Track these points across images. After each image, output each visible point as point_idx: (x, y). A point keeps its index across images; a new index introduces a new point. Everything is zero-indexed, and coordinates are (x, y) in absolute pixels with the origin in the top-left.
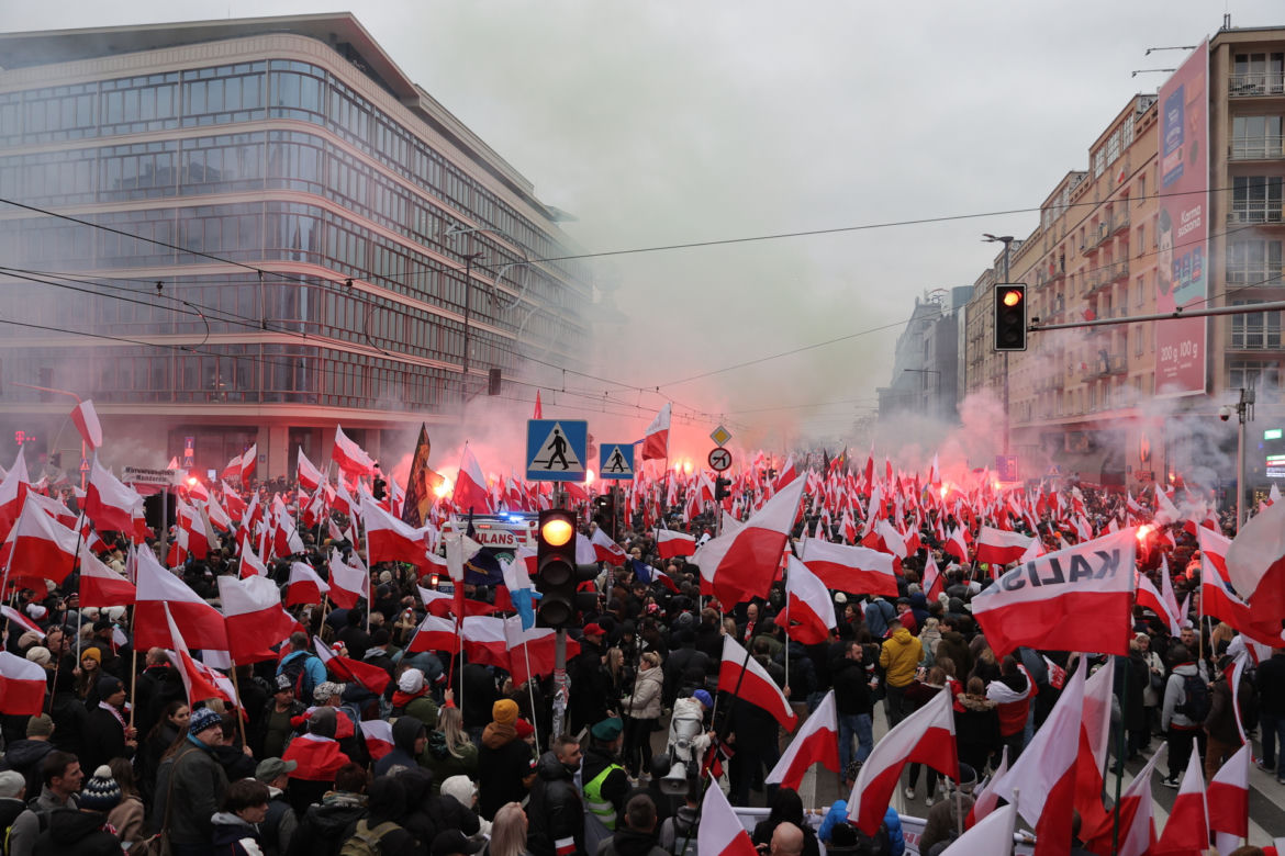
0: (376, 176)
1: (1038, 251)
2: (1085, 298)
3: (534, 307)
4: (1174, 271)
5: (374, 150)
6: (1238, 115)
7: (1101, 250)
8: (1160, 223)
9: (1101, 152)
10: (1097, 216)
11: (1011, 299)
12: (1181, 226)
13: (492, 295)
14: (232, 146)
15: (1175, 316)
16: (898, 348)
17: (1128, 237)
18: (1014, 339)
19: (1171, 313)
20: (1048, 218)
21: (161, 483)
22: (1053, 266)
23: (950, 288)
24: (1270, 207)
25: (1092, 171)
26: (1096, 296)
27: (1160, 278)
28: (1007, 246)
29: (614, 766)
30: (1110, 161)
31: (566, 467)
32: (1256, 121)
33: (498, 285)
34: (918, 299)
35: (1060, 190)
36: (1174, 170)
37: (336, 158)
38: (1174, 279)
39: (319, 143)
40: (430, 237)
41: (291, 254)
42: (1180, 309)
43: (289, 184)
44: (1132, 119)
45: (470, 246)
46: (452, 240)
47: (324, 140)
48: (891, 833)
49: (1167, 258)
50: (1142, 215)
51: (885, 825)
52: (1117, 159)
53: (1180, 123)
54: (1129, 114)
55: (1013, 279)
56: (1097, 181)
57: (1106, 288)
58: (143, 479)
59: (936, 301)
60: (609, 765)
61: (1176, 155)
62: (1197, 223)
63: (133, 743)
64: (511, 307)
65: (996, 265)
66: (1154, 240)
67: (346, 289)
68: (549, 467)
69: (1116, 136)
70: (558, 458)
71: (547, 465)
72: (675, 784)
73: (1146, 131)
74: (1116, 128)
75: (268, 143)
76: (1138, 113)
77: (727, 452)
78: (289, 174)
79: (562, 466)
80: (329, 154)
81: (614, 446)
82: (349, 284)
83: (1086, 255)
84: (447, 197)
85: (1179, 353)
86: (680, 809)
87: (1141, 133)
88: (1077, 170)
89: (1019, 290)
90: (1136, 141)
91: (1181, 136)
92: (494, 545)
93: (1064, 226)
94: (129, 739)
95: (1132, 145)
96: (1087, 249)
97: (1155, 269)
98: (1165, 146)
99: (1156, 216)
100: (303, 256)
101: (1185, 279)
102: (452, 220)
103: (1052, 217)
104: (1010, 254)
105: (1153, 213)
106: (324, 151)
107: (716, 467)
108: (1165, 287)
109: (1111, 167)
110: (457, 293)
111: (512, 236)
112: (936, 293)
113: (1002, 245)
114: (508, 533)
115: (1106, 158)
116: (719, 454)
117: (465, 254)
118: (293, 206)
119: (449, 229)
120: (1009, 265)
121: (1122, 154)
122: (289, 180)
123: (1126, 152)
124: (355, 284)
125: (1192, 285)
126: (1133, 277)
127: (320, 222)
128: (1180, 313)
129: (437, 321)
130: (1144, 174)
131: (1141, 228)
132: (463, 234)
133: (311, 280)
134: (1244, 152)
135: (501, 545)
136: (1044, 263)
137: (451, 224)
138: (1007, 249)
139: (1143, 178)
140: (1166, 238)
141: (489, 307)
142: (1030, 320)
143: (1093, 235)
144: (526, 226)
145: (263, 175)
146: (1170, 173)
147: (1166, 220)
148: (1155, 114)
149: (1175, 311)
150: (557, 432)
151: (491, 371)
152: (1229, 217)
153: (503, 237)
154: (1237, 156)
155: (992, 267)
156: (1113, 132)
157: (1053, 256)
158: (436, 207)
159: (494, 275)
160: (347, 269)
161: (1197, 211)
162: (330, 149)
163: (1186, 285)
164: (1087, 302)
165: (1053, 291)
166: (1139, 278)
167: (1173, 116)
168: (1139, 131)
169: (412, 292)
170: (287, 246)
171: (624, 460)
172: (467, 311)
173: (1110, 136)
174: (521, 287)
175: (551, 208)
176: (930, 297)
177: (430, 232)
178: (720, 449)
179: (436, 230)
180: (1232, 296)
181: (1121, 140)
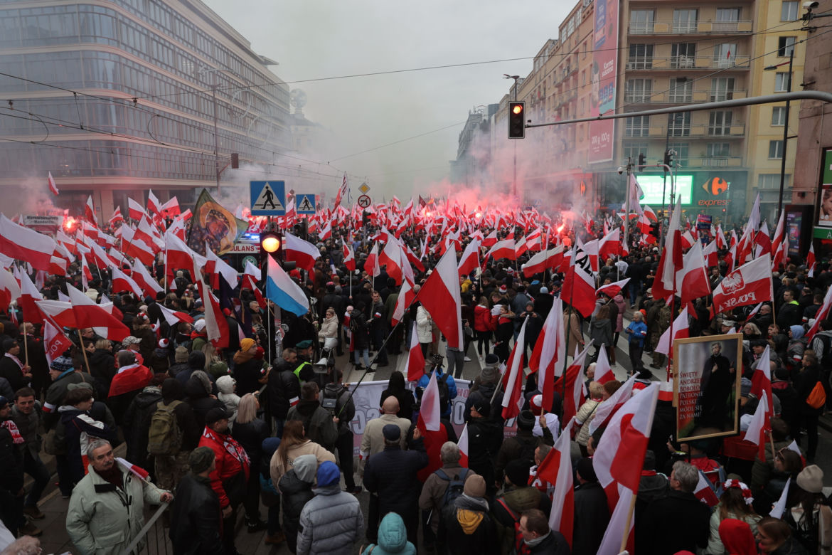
0: (151, 35)
1: (532, 83)
2: (555, 110)
3: (255, 116)
4: (600, 96)
5: (148, 19)
6: (633, 10)
7: (564, 84)
8: (593, 69)
9: (565, 29)
10: (562, 64)
11: (517, 110)
12: (603, 71)
13: (230, 109)
14: (55, 14)
15: (599, 119)
16: (460, 138)
17: (577, 77)
18: (518, 132)
19: (596, 117)
20: (537, 66)
21: (51, 224)
22: (539, 93)
23: (487, 105)
24: (647, 61)
25: (560, 40)
26: (561, 109)
27: (593, 100)
28: (516, 81)
29: (306, 363)
30: (569, 34)
31: (274, 207)
32: (643, 13)
33: (233, 103)
34: (470, 112)
35: (544, 50)
36: (601, 39)
37: (124, 23)
38: (600, 100)
39: (112, 13)
40: (189, 74)
41: (102, 85)
42: (601, 115)
43: (95, 39)
44: (581, 10)
45: (214, 80)
46: (203, 76)
47: (116, 11)
48: (450, 388)
49: (596, 88)
50: (584, 64)
51: (447, 384)
52: (573, 33)
53: (604, 13)
54: (579, 8)
55: (519, 99)
56: (562, 45)
57: (566, 105)
58: (39, 222)
59: (480, 112)
60: (303, 362)
61: (602, 31)
62: (611, 69)
63: (29, 375)
64: (242, 116)
65: (511, 92)
66: (590, 79)
67: (133, 104)
68: (264, 208)
69: (572, 20)
70: (269, 203)
71: (263, 207)
72: (321, 367)
73: (588, 17)
74: (573, 15)
75: (79, 13)
76: (584, 7)
77: (368, 197)
78: (95, 33)
79: (271, 207)
80: (120, 20)
81: (304, 195)
82: (135, 101)
83: (556, 87)
84: (198, 49)
85: (601, 139)
86: (327, 385)
87: (585, 18)
88: (552, 38)
89: (521, 105)
90: (583, 23)
91: (604, 21)
92: (243, 252)
93: (546, 71)
94: (26, 373)
95: (580, 25)
96: (557, 83)
97: (590, 94)
98: (597, 26)
99: (591, 65)
100: (110, 85)
101: (605, 100)
102: (202, 64)
103: (539, 65)
104: (518, 86)
105: (590, 63)
106: (116, 19)
107: (363, 205)
108: (595, 104)
109: (570, 37)
110: (208, 108)
111: (240, 73)
112: (480, 108)
113: (513, 81)
114: (251, 245)
115: (567, 33)
116: (364, 198)
117: (212, 84)
118: (99, 54)
119: (201, 69)
120: (517, 92)
121: (575, 31)
122: (95, 37)
123: (577, 29)
124: (138, 101)
125: (608, 103)
126: (579, 98)
127: (118, 64)
128: (601, 117)
129: (198, 125)
130: (586, 42)
131: (584, 72)
132: (210, 72)
133: (116, 100)
134: (636, 30)
135: (248, 252)
136: (535, 91)
137: (201, 66)
138: (516, 84)
139: (585, 44)
140: (596, 77)
141: (229, 116)
142: (526, 121)
143: (560, 75)
144: (248, 68)
145: (78, 34)
146: (599, 41)
147: (596, 68)
148: (592, 8)
149: (599, 116)
150: (267, 188)
151: (232, 154)
152: (627, 66)
153: (234, 74)
154: (632, 32)
155: (508, 93)
156: (571, 18)
157: (540, 87)
158: (191, 55)
159: (230, 97)
160: (133, 92)
161: (611, 63)
162: (120, 17)
163: (605, 103)
164: (556, 112)
165: (539, 106)
166: (582, 99)
167: (601, 9)
168: (584, 17)
169: (181, 108)
170: (99, 79)
171: (310, 203)
172: (215, 119)
173: (569, 20)
174: (246, 104)
175: (262, 57)
176: (477, 110)
177: (189, 71)
178: (364, 195)
179: (193, 70)
180: (626, 109)
181: (575, 22)
